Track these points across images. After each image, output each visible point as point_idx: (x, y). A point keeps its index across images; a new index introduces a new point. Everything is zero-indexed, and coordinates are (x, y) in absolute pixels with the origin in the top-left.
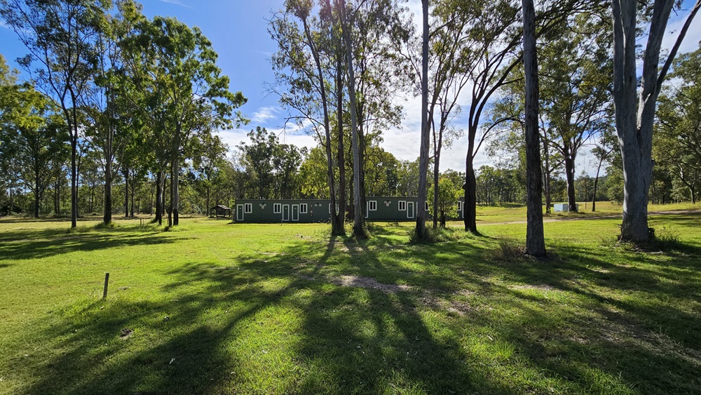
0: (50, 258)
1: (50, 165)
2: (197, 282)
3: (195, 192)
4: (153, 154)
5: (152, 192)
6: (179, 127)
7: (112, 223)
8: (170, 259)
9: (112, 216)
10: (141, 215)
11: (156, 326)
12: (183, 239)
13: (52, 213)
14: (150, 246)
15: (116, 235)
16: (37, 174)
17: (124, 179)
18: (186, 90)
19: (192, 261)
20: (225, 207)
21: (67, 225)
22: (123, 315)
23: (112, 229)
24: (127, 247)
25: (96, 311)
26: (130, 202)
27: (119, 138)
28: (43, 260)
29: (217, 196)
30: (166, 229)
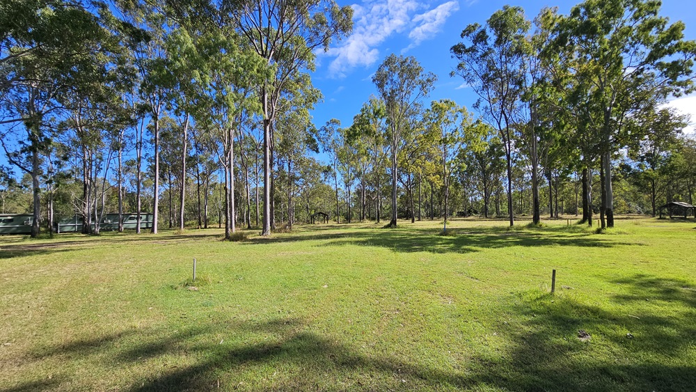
0: (501, 249)
1: (492, 177)
2: (663, 302)
3: (632, 187)
4: (577, 150)
5: (576, 191)
6: (608, 114)
7: (540, 223)
8: (612, 265)
9: (540, 217)
10: (565, 216)
11: (616, 340)
12: (624, 244)
13: (495, 215)
14: (582, 248)
15: (545, 235)
16: (485, 185)
17: (547, 181)
18: (615, 68)
19: (646, 272)
20: (685, 204)
21: (507, 224)
22: (574, 315)
23: (540, 228)
24: (559, 246)
25: (548, 302)
26: (553, 203)
27: (542, 143)
28: (496, 249)
29: (668, 190)
30: (598, 231)
